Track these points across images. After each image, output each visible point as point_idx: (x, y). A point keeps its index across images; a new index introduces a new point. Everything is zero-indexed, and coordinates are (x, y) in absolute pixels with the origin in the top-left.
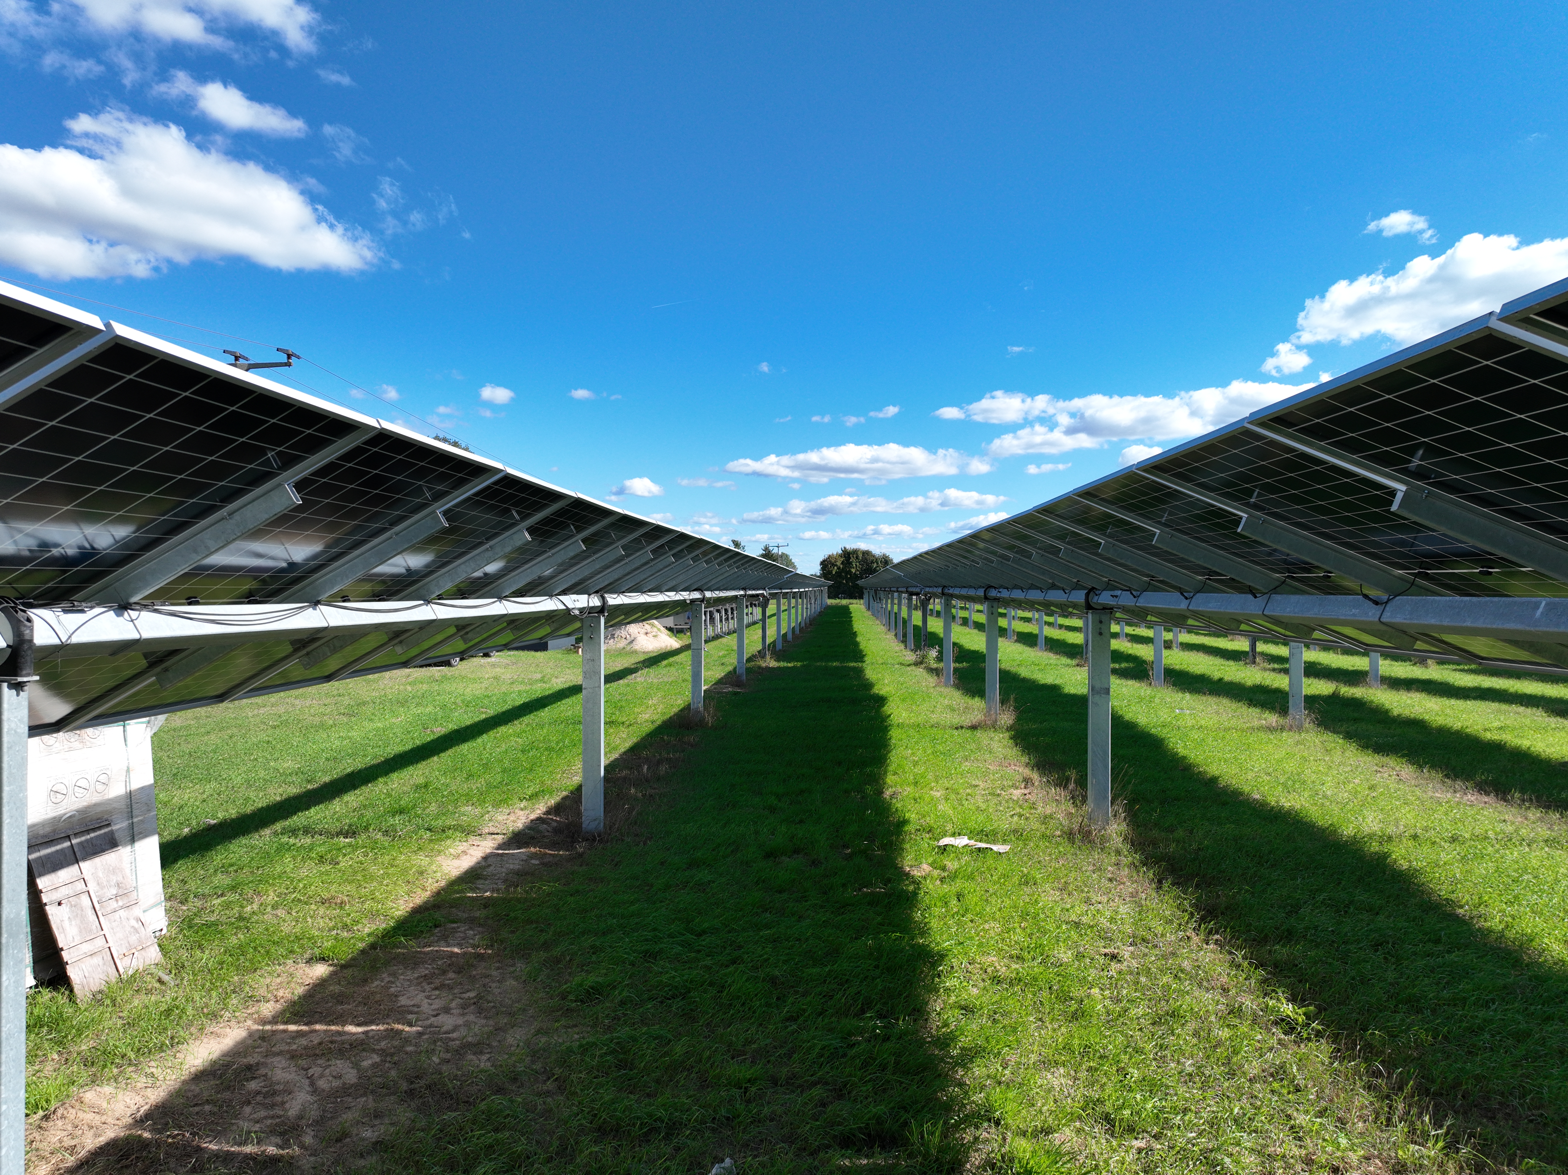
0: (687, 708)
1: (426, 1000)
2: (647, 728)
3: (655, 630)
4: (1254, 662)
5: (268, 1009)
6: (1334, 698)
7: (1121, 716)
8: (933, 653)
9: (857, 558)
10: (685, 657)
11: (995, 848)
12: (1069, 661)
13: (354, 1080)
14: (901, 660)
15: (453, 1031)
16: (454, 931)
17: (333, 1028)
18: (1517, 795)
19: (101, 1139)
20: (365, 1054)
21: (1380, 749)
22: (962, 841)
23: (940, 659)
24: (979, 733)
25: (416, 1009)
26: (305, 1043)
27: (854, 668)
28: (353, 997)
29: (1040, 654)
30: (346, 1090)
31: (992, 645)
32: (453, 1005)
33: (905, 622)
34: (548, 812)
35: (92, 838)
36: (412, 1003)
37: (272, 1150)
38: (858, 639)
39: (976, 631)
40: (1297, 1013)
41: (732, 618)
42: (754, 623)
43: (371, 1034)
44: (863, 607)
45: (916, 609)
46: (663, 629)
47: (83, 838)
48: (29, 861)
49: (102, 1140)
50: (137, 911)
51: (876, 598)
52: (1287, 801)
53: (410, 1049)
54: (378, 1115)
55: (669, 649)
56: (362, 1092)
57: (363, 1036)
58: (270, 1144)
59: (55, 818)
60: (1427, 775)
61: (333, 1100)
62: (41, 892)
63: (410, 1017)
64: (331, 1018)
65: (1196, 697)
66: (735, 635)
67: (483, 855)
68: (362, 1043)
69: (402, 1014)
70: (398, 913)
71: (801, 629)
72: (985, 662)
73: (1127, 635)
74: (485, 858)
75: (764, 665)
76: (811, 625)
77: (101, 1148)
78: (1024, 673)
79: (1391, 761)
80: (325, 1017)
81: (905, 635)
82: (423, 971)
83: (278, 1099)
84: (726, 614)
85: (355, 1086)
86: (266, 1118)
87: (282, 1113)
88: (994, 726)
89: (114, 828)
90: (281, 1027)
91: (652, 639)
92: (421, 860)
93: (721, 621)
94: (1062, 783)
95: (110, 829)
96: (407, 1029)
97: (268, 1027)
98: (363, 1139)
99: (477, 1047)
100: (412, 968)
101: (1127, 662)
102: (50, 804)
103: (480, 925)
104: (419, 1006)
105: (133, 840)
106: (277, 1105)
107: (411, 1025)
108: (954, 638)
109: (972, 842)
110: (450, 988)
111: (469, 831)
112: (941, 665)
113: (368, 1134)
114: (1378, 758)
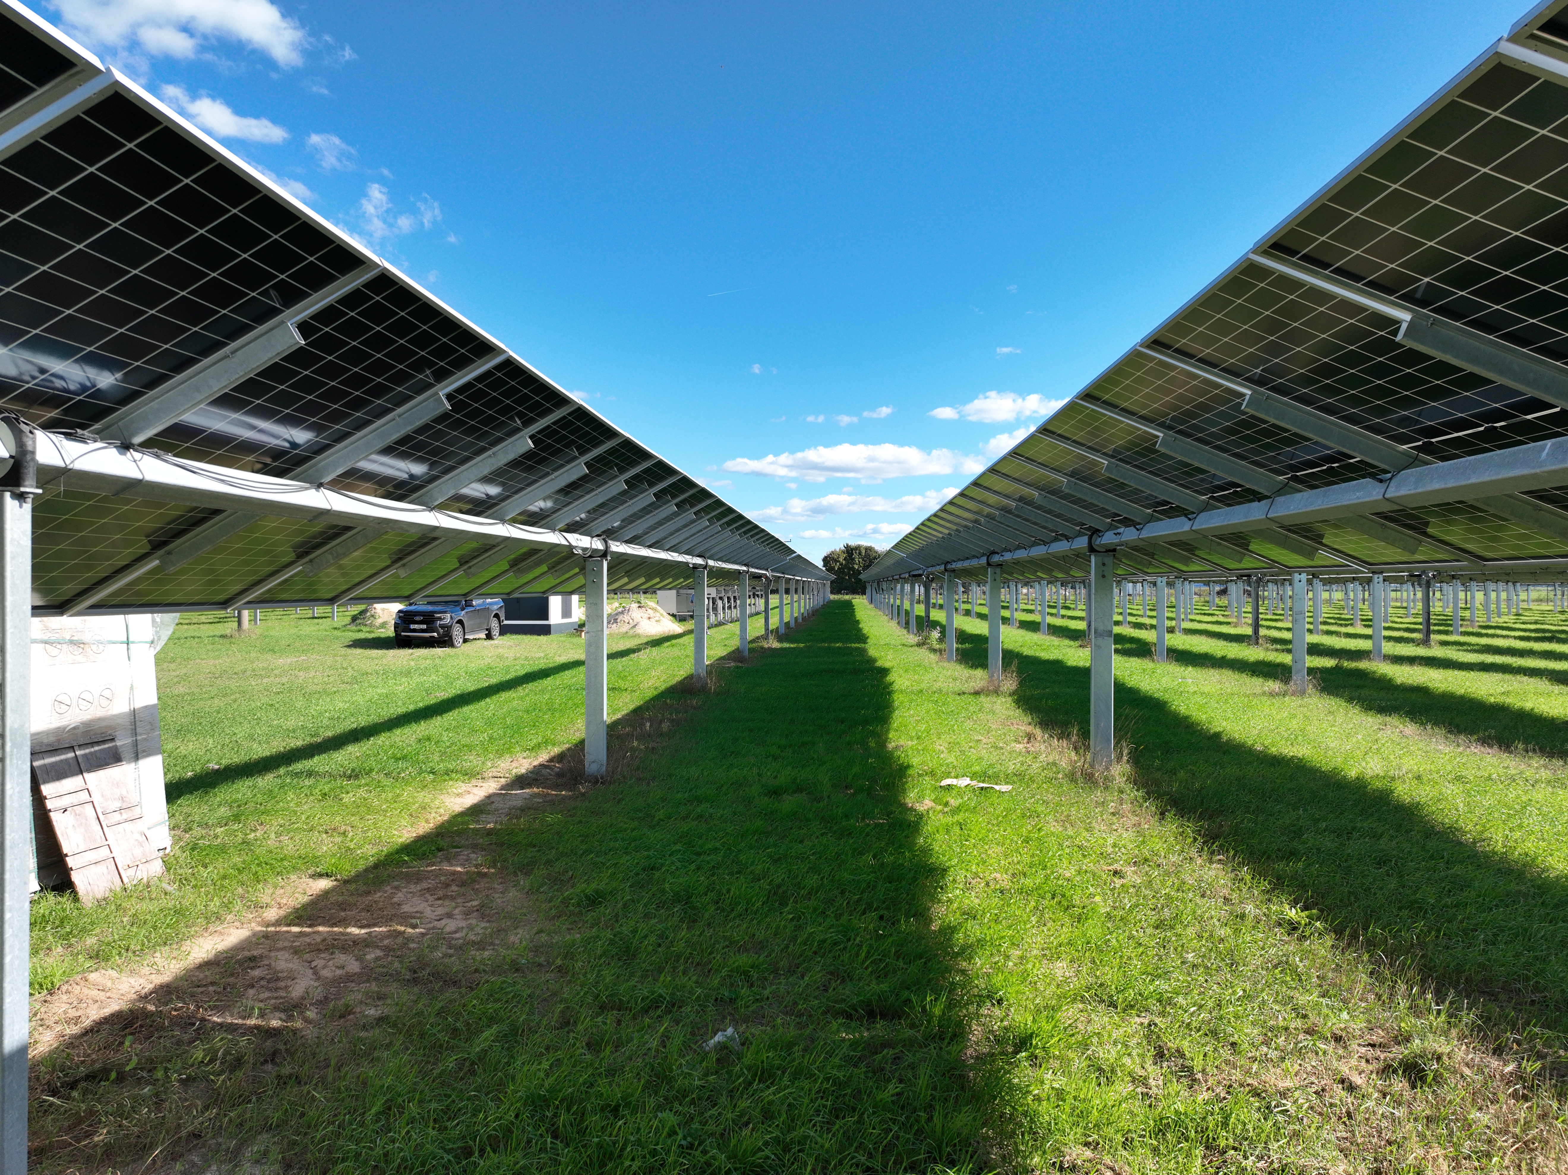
0: (690, 677)
1: (429, 908)
2: (650, 694)
3: (658, 615)
4: (1257, 643)
5: (272, 914)
6: (1337, 669)
7: (1123, 684)
8: (935, 634)
9: (860, 554)
10: (689, 640)
11: (997, 787)
12: (1072, 643)
13: (357, 970)
14: (904, 642)
15: (455, 932)
16: (457, 855)
17: (336, 929)
18: (1521, 746)
19: (105, 1010)
20: (368, 950)
21: (1383, 710)
22: (964, 782)
23: (941, 640)
24: (982, 698)
25: (418, 915)
26: (308, 941)
27: (857, 649)
28: (355, 905)
29: (1044, 637)
30: (350, 978)
31: (994, 630)
32: (457, 911)
33: (907, 613)
34: (551, 760)
35: (96, 752)
36: (415, 910)
37: (275, 1023)
38: (860, 626)
39: (979, 620)
40: (1300, 917)
41: (735, 607)
42: (757, 614)
43: (373, 935)
44: (865, 601)
45: (919, 602)
46: (665, 614)
47: (87, 751)
48: (33, 769)
49: (107, 1011)
50: (140, 825)
51: (879, 589)
52: (1289, 751)
53: (412, 946)
54: (381, 997)
55: (671, 633)
56: (365, 978)
57: (366, 936)
58: (274, 1018)
59: (59, 728)
60: (1430, 731)
61: (336, 985)
62: (45, 798)
63: (414, 921)
64: (333, 921)
65: (1199, 669)
66: (738, 623)
67: (486, 794)
68: (365, 940)
69: (405, 919)
70: (400, 840)
71: (804, 619)
72: (987, 643)
73: (1129, 623)
74: (489, 797)
75: (766, 646)
76: (813, 615)
77: (105, 1018)
78: (1027, 652)
79: (1393, 720)
80: (328, 921)
81: (907, 623)
82: (425, 885)
83: (282, 984)
84: (728, 602)
85: (359, 975)
86: (269, 998)
87: (285, 995)
88: (996, 692)
89: (118, 743)
90: (285, 929)
91: (654, 623)
92: (423, 796)
93: (724, 608)
94: (1064, 735)
95: (114, 744)
96: (410, 930)
97: (273, 929)
98: (367, 1016)
99: (480, 945)
100: (415, 883)
101: (1131, 643)
102: (54, 713)
103: (484, 850)
104: (421, 913)
105: (137, 758)
106: (281, 989)
107: (414, 927)
108: (956, 624)
109: (974, 783)
110: (453, 898)
111: (470, 775)
112: (943, 646)
113: (371, 1012)
114: (1380, 718)
